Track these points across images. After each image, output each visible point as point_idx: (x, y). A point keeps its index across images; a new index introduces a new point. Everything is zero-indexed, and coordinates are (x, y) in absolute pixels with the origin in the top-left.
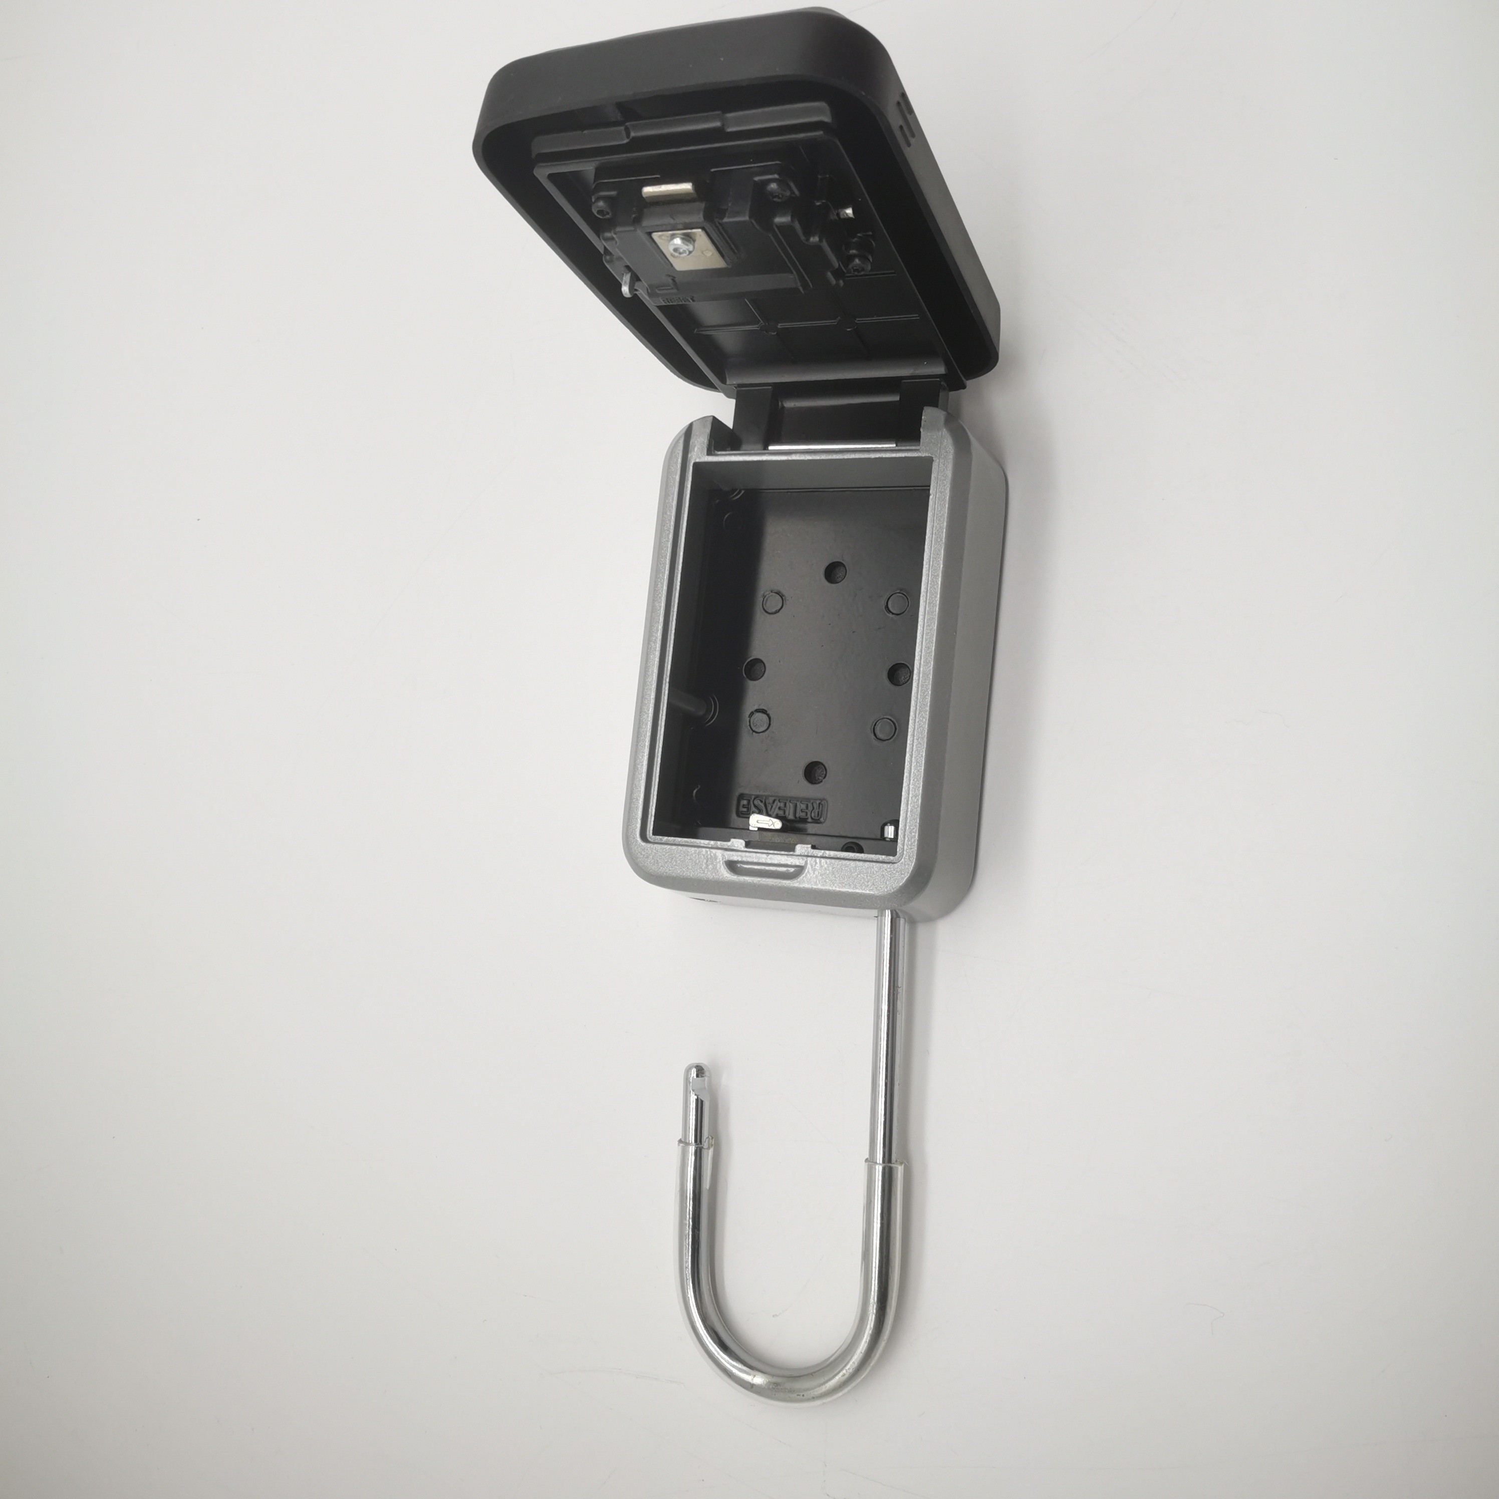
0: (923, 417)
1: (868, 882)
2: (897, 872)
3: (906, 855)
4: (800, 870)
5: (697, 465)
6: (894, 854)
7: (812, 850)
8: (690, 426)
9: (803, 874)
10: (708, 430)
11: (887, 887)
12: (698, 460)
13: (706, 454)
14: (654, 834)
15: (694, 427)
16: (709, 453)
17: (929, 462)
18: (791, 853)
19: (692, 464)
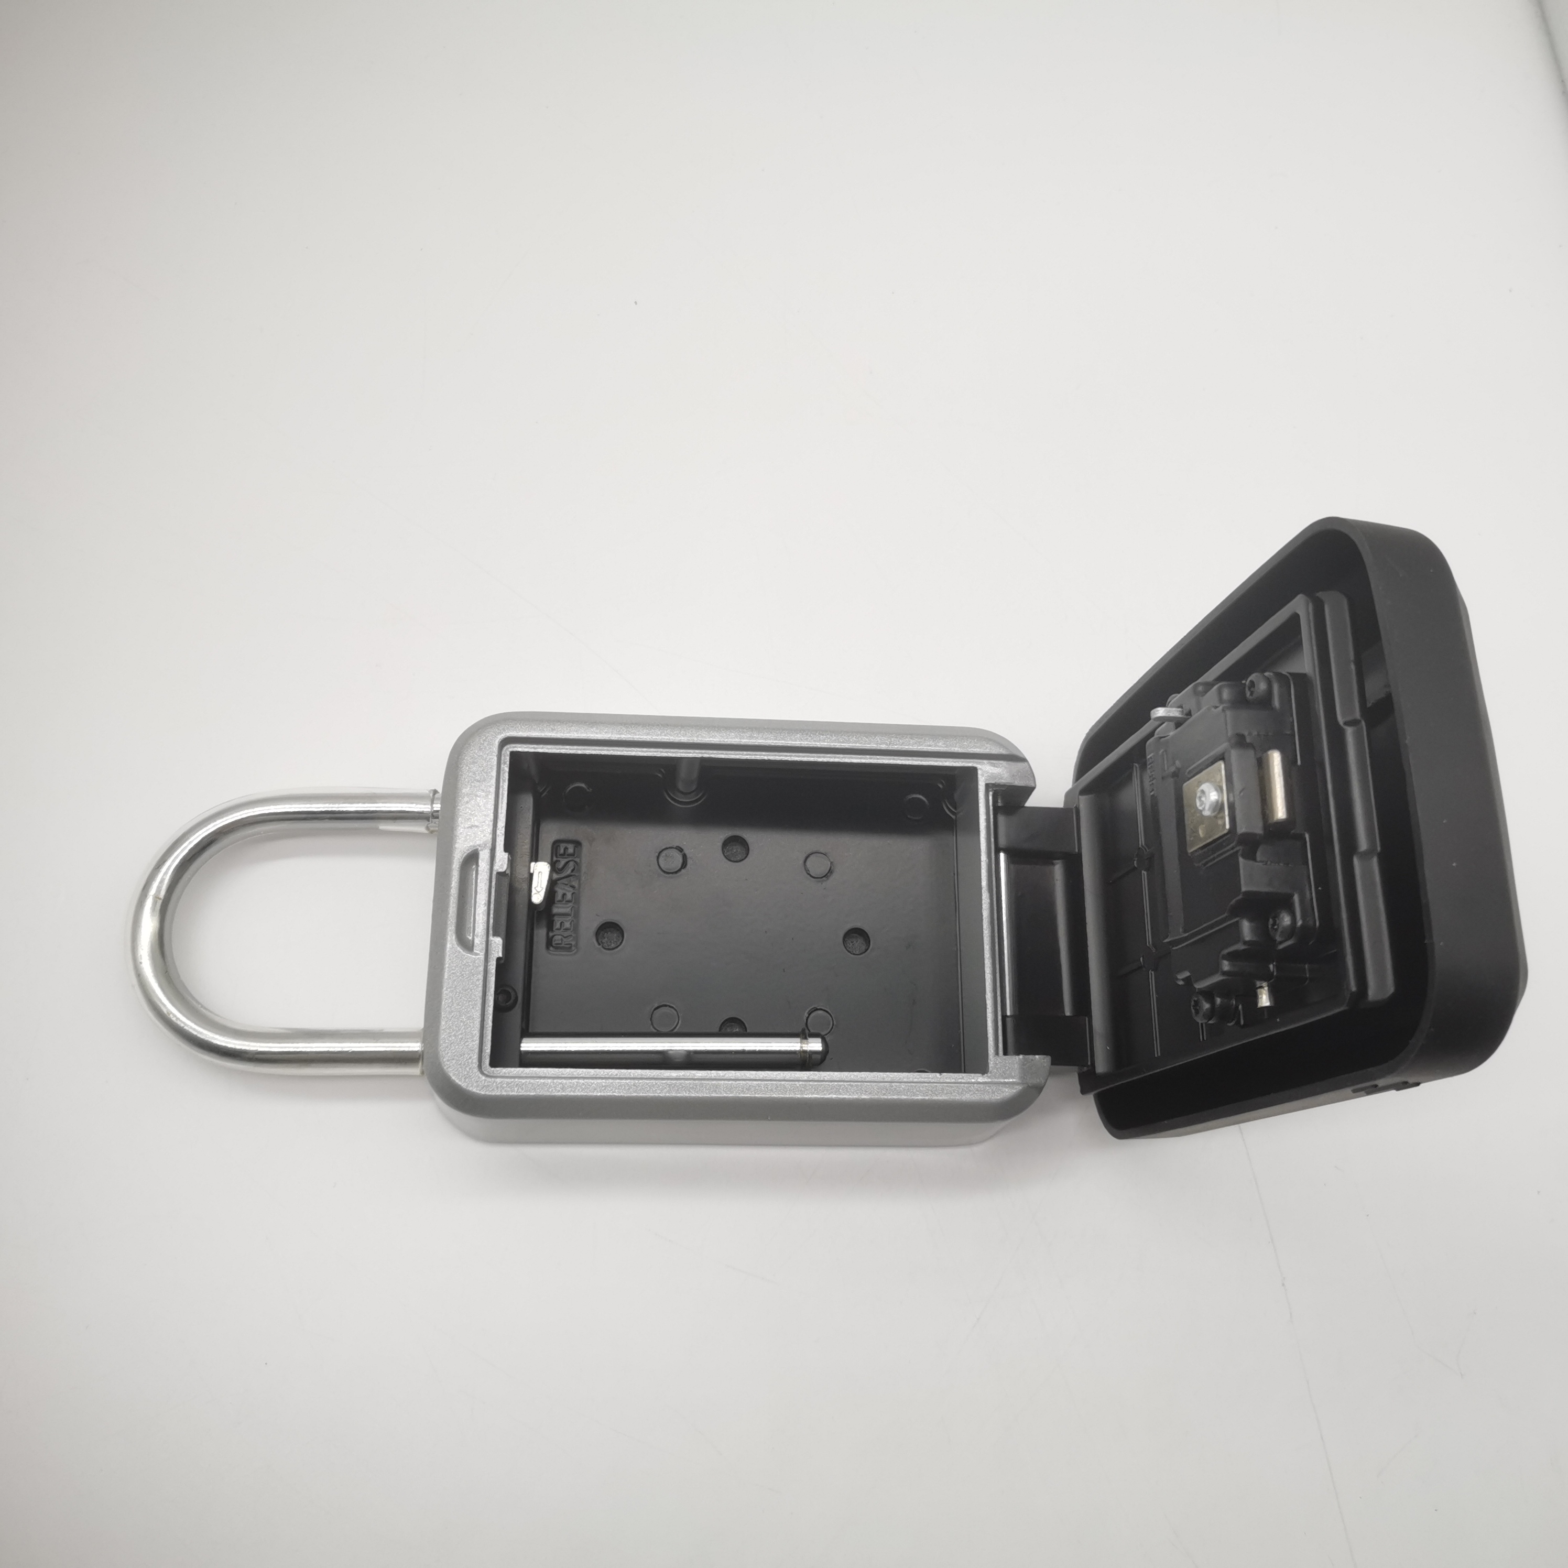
0: (1037, 1057)
1: (455, 1035)
2: (468, 1072)
3: (490, 1082)
4: (468, 946)
5: (975, 770)
6: (493, 1064)
7: (495, 959)
8: (1024, 760)
9: (464, 951)
10: (1018, 782)
11: (448, 1061)
12: (979, 772)
13: (987, 782)
14: (513, 754)
15: (1020, 765)
16: (988, 786)
17: (983, 1069)
18: (491, 932)
19: (975, 765)
